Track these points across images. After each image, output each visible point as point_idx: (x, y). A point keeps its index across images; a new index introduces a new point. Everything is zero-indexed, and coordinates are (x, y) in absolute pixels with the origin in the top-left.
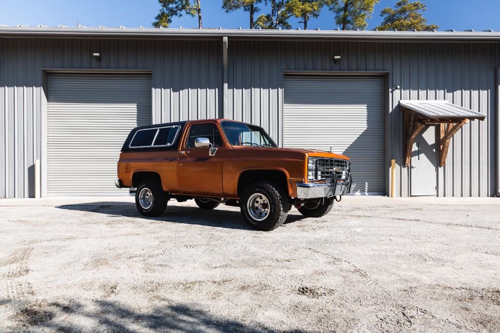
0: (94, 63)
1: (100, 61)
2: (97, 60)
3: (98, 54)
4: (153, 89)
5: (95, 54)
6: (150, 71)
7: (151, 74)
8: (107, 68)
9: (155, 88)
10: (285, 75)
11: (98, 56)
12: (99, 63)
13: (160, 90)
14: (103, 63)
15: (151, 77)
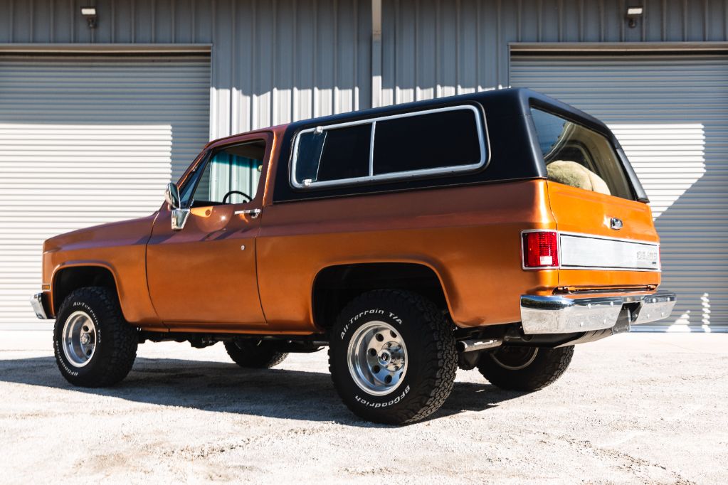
0: (84, 30)
1: (96, 26)
2: (89, 24)
3: (92, 12)
4: (213, 91)
5: (86, 12)
6: (209, 48)
7: (209, 54)
8: (111, 42)
9: (217, 88)
10: (513, 53)
11: (91, 15)
12: (93, 30)
13: (228, 91)
14: (103, 31)
15: (209, 61)
